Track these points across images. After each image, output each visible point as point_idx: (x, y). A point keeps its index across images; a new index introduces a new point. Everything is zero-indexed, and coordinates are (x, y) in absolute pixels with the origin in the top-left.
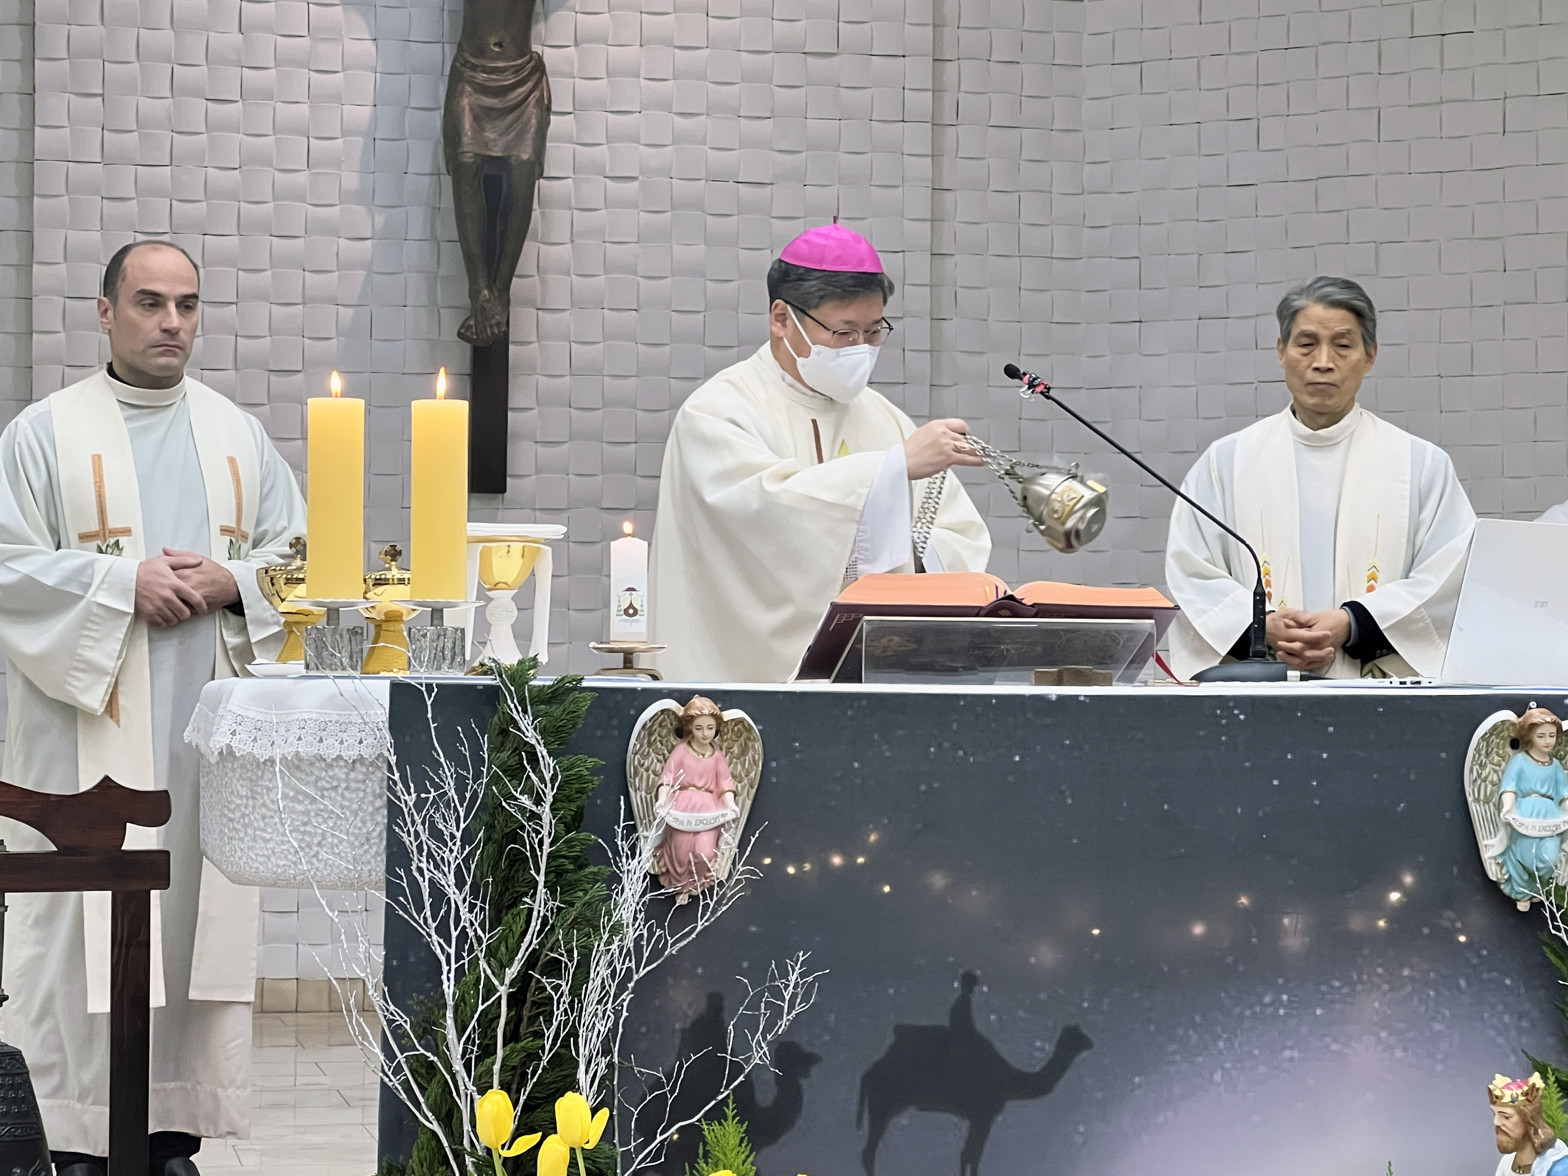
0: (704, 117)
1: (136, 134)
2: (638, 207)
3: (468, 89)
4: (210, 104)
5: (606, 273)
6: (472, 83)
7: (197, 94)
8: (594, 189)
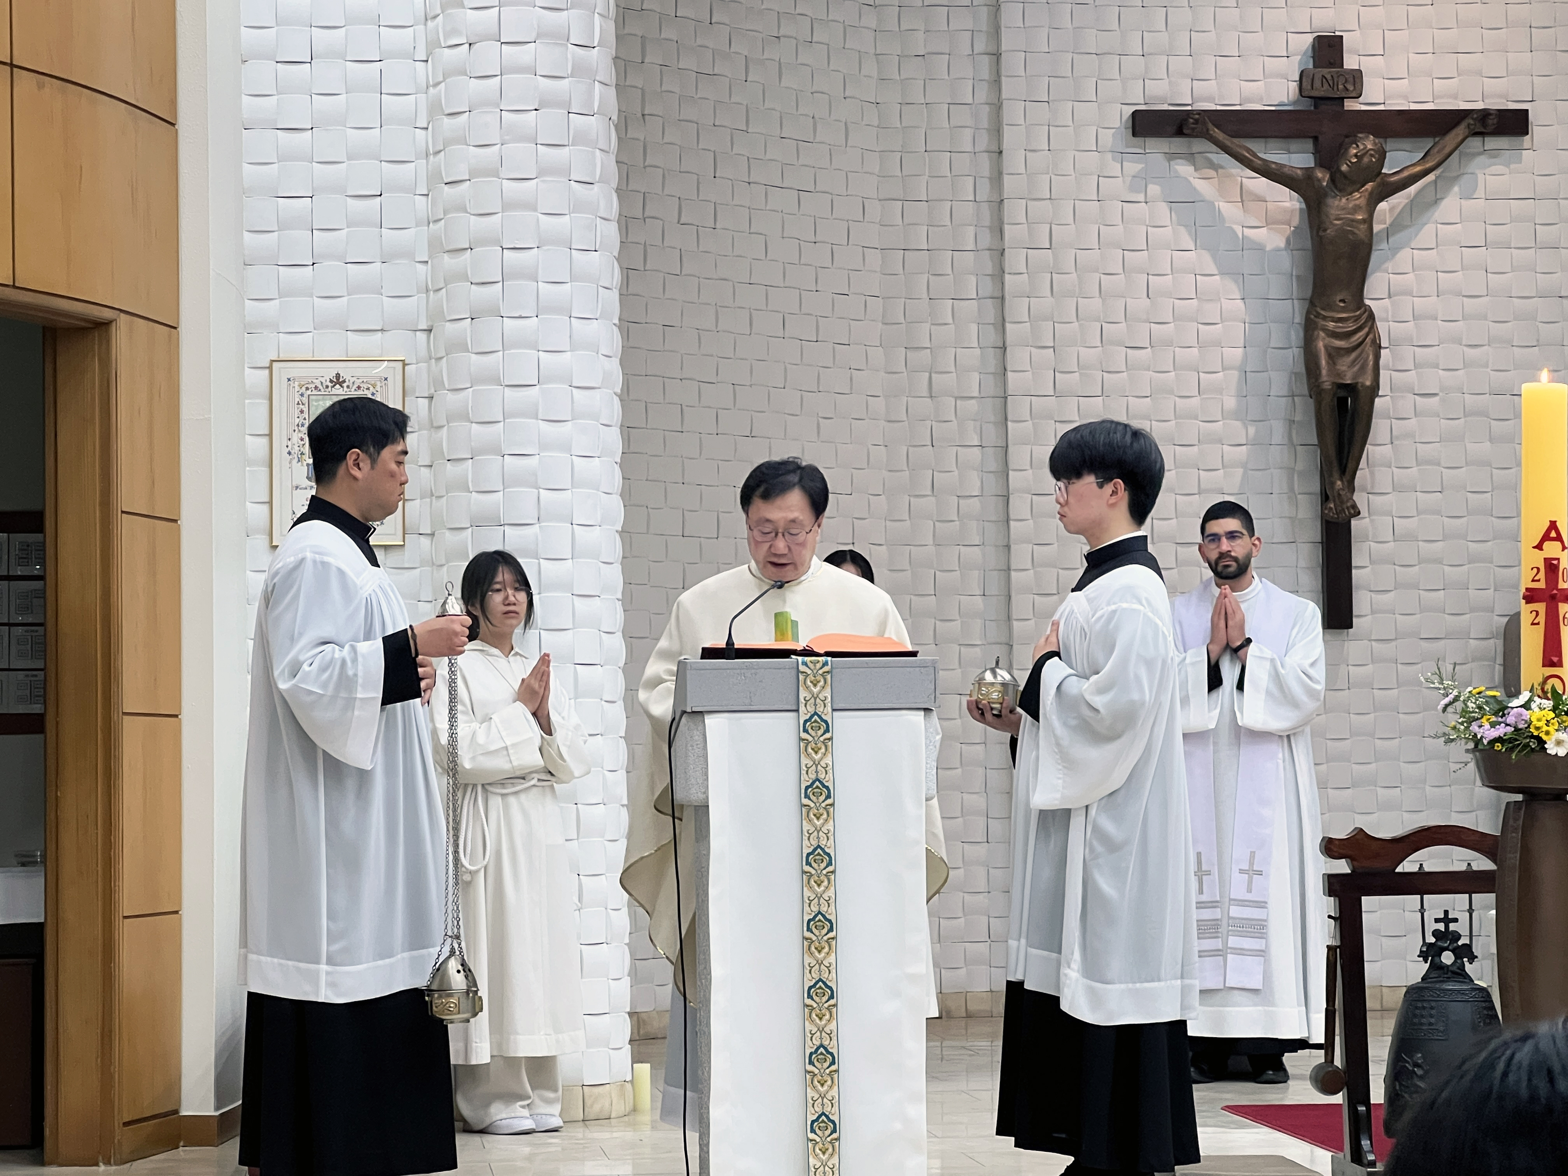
0: (1486, 347)
1: (1077, 374)
2: (1439, 416)
3: (1322, 334)
4: (1128, 349)
5: (1418, 465)
6: (1324, 330)
7: (1120, 344)
8: (1407, 403)
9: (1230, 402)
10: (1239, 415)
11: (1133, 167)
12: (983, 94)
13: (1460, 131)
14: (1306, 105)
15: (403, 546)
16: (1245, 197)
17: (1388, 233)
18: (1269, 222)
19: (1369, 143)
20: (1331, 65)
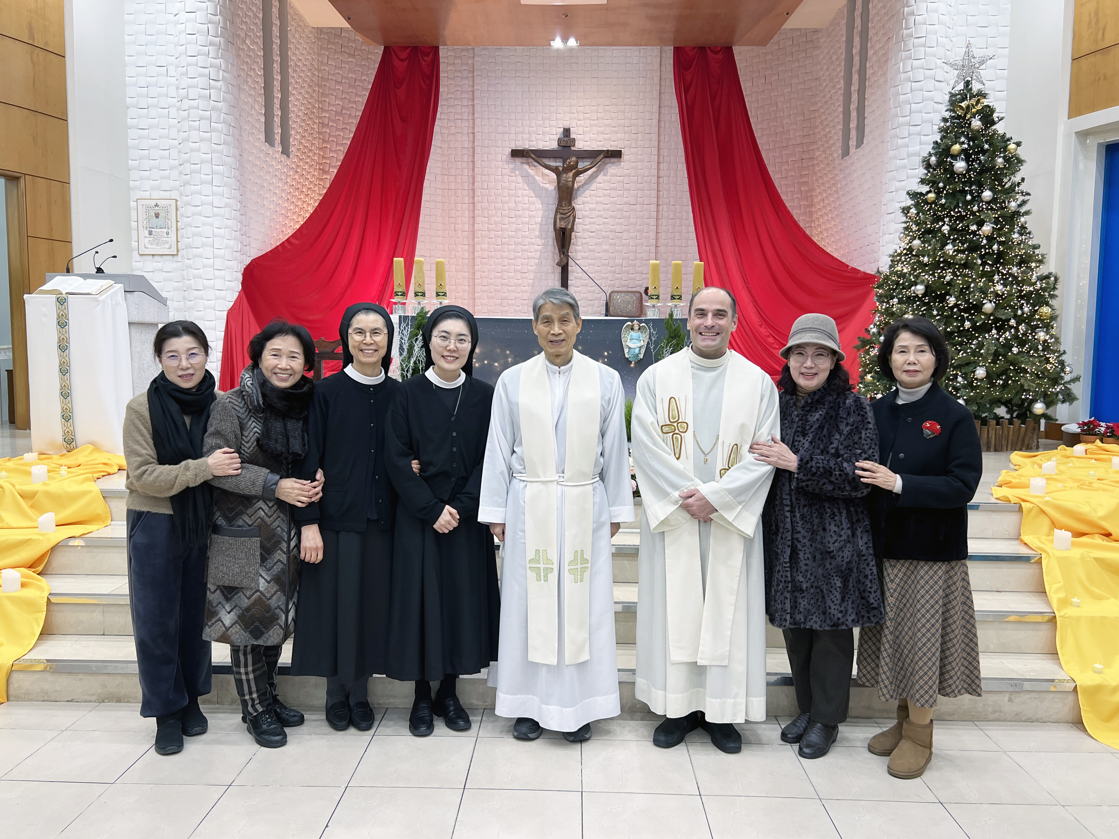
0: (609, 219)
1: (494, 225)
2: (595, 238)
3: (559, 213)
4: (509, 218)
5: (589, 252)
7: (507, 216)
8: (587, 234)
9: (537, 233)
10: (540, 237)
11: (512, 166)
12: (470, 145)
13: (602, 156)
14: (560, 148)
15: (177, 255)
16: (543, 175)
17: (583, 186)
18: (550, 182)
19: (574, 159)
20: (567, 136)
